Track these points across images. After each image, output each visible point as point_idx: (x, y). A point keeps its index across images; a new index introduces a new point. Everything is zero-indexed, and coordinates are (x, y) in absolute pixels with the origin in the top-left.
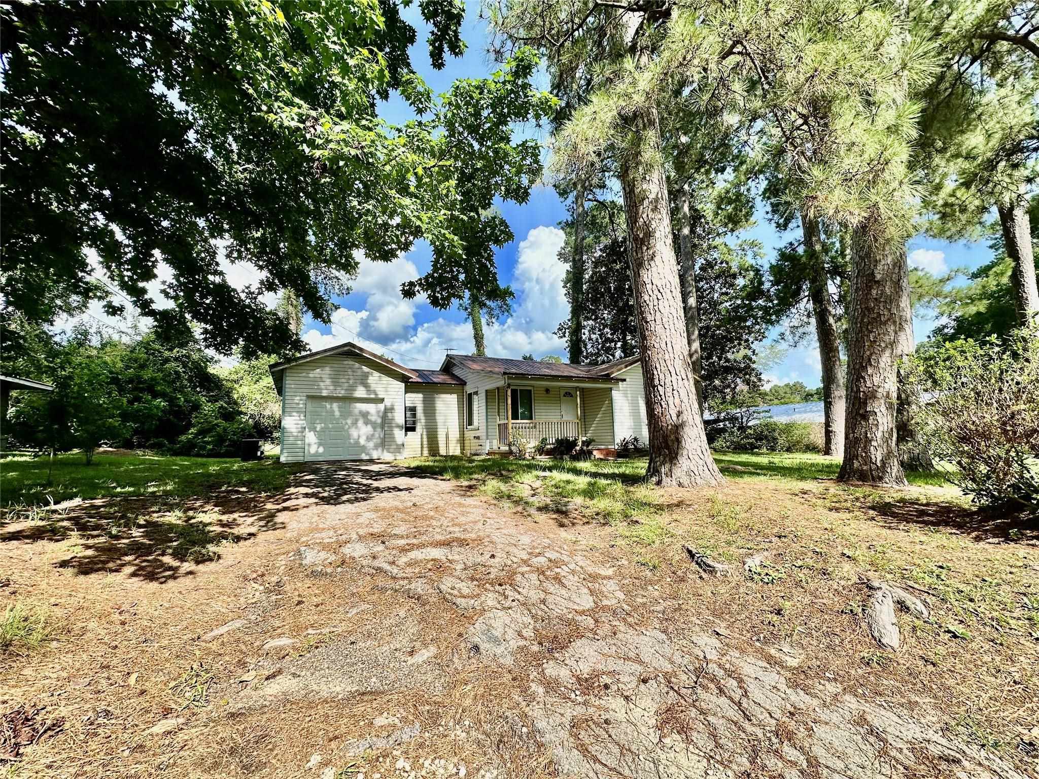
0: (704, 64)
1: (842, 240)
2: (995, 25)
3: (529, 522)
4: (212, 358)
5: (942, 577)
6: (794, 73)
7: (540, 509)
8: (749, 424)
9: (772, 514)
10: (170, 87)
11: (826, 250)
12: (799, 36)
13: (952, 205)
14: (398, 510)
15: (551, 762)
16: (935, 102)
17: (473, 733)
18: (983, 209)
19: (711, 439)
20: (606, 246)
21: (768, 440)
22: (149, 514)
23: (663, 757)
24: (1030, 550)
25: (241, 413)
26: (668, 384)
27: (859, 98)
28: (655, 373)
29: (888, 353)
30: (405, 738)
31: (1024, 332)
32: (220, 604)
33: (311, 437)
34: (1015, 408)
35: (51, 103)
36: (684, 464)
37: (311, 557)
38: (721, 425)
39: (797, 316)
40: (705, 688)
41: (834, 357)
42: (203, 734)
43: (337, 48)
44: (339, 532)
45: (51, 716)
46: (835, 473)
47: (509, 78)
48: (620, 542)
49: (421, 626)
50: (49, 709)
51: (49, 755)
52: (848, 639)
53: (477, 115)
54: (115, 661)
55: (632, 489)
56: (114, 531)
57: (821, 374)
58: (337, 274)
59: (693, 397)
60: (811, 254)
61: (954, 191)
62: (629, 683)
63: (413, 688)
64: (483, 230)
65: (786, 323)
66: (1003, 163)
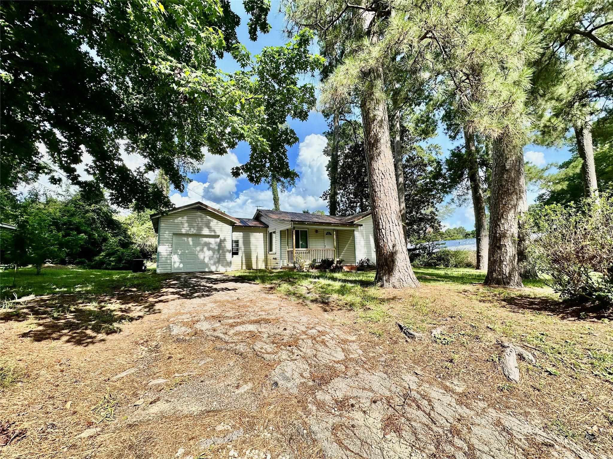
0: (410, 43)
1: (487, 146)
2: (573, 25)
3: (306, 309)
4: (115, 210)
5: (543, 340)
6: (462, 50)
7: (312, 301)
8: (434, 251)
9: (447, 304)
10: (92, 47)
11: (478, 151)
12: (465, 29)
13: (549, 127)
14: (228, 302)
15: (321, 450)
16: (540, 68)
17: (274, 434)
18: (566, 130)
19: (412, 259)
20: (351, 147)
21: (444, 261)
22: (77, 304)
23: (386, 446)
24: (592, 324)
25: (133, 243)
26: (388, 228)
27: (497, 65)
28: (380, 221)
29: (512, 211)
30: (235, 438)
31: (589, 200)
32: (121, 358)
33: (175, 258)
34: (584, 244)
35: (19, 56)
36: (397, 275)
37: (176, 330)
38: (418, 251)
39: (461, 189)
40: (409, 405)
41: (483, 212)
42: (112, 437)
43: (194, 26)
44: (193, 315)
45: (19, 428)
46: (482, 280)
47: (296, 47)
48: (360, 321)
49: (243, 371)
50: (17, 423)
51: (17, 452)
52: (491, 376)
53: (277, 68)
54: (57, 394)
55: (366, 289)
56: (55, 315)
57: (475, 222)
58: (191, 161)
59: (402, 236)
60: (469, 152)
61: (550, 119)
62: (366, 404)
63: (239, 408)
64: (281, 136)
65: (455, 193)
66: (577, 104)
